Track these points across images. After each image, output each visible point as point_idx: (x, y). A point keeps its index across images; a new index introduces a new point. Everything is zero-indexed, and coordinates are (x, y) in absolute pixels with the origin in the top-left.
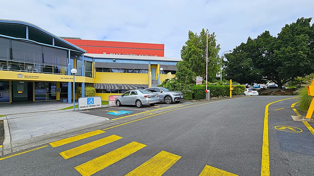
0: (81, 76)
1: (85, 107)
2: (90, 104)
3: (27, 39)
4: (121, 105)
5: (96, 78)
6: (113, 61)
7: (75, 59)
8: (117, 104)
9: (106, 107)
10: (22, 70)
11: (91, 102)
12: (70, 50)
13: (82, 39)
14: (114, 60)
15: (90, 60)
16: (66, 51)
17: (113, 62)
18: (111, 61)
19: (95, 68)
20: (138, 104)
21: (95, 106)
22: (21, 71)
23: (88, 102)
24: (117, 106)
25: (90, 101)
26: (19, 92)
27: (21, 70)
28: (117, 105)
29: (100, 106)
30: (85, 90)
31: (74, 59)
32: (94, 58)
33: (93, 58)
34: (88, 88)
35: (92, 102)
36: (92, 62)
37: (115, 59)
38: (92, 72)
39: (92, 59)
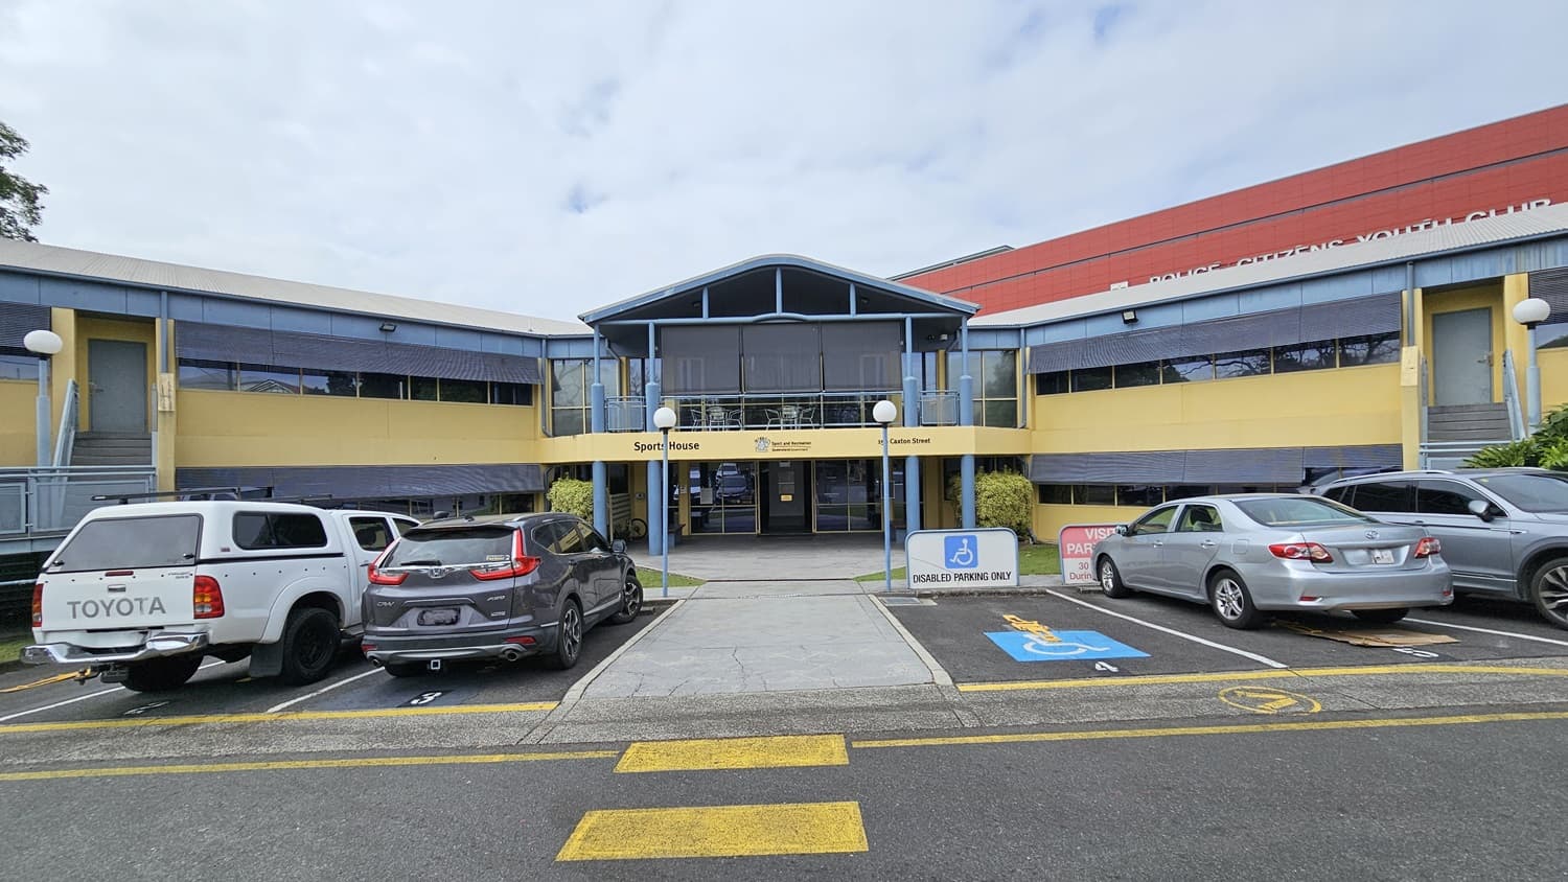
0: (957, 427)
1: (934, 578)
2: (957, 565)
3: (779, 313)
4: (1122, 592)
5: (1034, 430)
6: (1126, 322)
7: (942, 352)
8: (1100, 579)
9: (1032, 593)
10: (772, 423)
11: (964, 558)
12: (908, 317)
13: (1016, 247)
14: (1129, 316)
15: (1008, 342)
16: (898, 324)
17: (1126, 329)
18: (1115, 326)
19: (1032, 376)
20: (1227, 602)
21: (982, 577)
22: (770, 428)
23: (949, 554)
24: (1103, 592)
25: (957, 553)
26: (784, 498)
27: (769, 426)
28: (1102, 585)
29: (1012, 582)
30: (976, 493)
31: (937, 351)
32: (1026, 329)
33: (1016, 330)
34: (993, 483)
35: (968, 553)
36: (1015, 351)
37: (1135, 309)
38: (1019, 398)
39: (1015, 334)
